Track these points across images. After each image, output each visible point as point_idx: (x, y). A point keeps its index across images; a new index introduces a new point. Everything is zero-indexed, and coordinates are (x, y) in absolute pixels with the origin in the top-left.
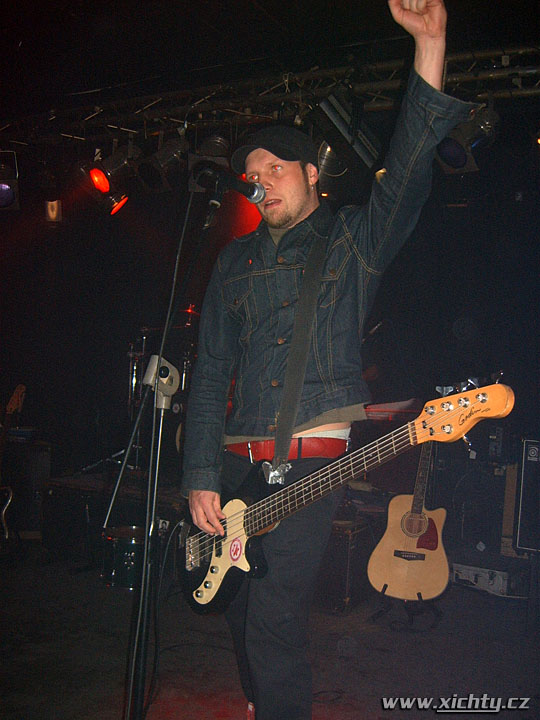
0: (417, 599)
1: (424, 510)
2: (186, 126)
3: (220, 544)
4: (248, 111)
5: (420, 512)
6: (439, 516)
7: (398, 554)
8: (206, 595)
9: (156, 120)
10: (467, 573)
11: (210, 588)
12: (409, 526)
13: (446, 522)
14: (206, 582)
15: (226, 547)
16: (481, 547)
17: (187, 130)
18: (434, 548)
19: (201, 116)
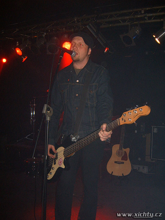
0: (122, 175)
1: (123, 149)
2: (45, 34)
3: (55, 161)
4: (64, 29)
5: (122, 149)
6: (128, 150)
7: (116, 162)
8: (50, 177)
9: (36, 32)
10: (136, 167)
11: (51, 174)
12: (118, 154)
13: (130, 152)
14: (50, 173)
15: (57, 161)
16: (139, 159)
17: (45, 35)
18: (127, 160)
19: (49, 31)
